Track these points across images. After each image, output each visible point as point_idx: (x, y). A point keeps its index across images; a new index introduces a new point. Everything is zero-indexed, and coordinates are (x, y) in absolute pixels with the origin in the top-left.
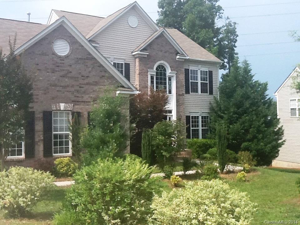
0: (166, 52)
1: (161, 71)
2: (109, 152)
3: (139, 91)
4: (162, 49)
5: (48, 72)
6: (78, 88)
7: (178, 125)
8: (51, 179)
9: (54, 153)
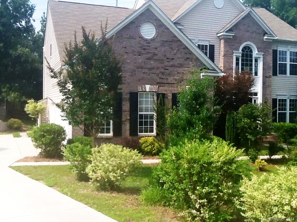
0: (253, 33)
1: (247, 52)
2: (195, 134)
3: (224, 73)
4: (249, 30)
5: (135, 55)
6: (163, 70)
7: (264, 109)
8: (139, 157)
9: (139, 133)
